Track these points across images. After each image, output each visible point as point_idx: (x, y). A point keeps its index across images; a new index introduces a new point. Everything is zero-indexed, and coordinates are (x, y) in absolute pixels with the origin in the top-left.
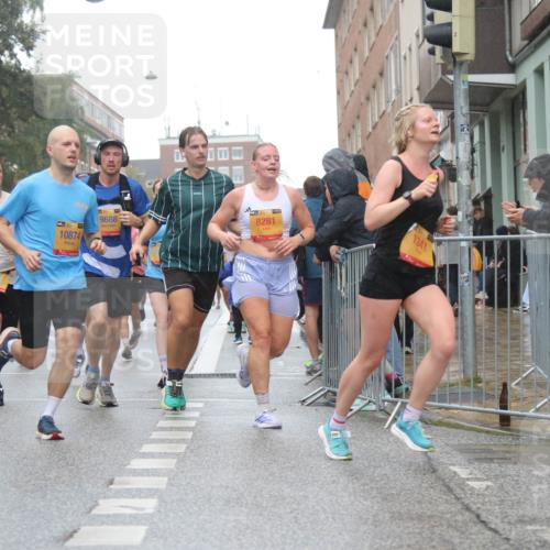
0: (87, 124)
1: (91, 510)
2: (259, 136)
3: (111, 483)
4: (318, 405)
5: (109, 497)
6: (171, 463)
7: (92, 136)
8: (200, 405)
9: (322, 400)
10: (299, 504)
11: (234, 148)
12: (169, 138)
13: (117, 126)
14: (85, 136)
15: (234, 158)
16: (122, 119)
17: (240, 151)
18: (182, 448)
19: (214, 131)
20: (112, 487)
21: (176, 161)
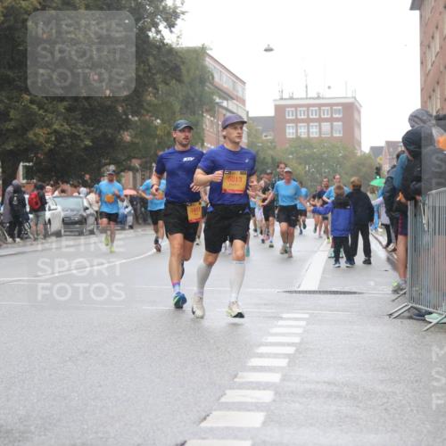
0: (216, 87)
1: (219, 398)
2: (355, 98)
3: (236, 376)
4: (403, 318)
5: (233, 389)
6: (283, 362)
7: (220, 97)
8: (307, 316)
9: (406, 314)
10: (388, 398)
11: (334, 108)
12: (282, 99)
13: (240, 89)
14: (214, 97)
15: (335, 116)
16: (244, 83)
17: (339, 110)
18: (291, 350)
19: (318, 94)
20: (236, 380)
21: (287, 117)
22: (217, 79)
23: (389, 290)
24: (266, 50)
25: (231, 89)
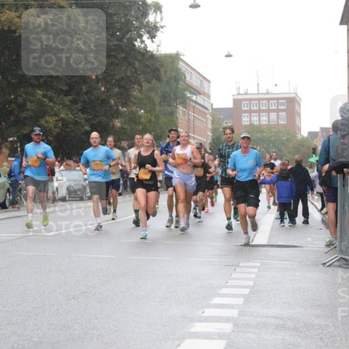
0: (188, 85)
2: (296, 94)
3: (203, 312)
4: (335, 266)
5: (202, 322)
6: (240, 301)
7: (191, 93)
8: (259, 264)
9: (337, 263)
11: (280, 101)
12: (239, 94)
13: (206, 86)
14: (186, 93)
15: (280, 107)
16: (209, 82)
17: (284, 103)
18: (247, 291)
19: (267, 90)
20: (204, 314)
21: (243, 109)
22: (188, 78)
23: (322, 244)
24: (227, 56)
25: (199, 86)
